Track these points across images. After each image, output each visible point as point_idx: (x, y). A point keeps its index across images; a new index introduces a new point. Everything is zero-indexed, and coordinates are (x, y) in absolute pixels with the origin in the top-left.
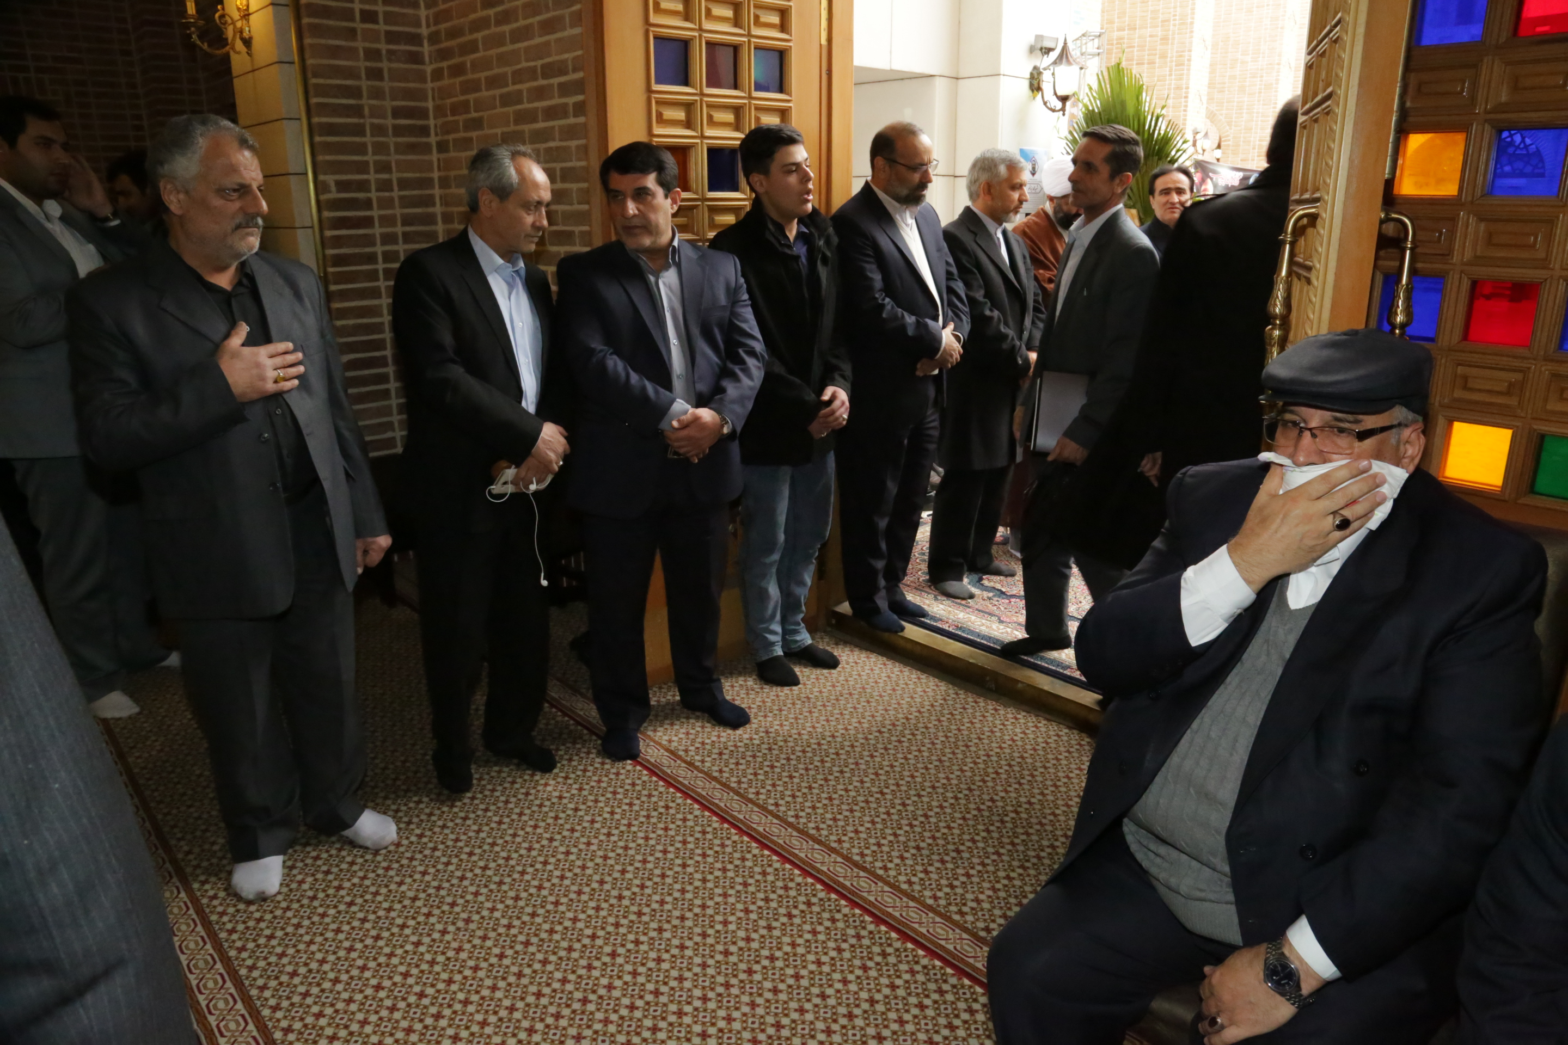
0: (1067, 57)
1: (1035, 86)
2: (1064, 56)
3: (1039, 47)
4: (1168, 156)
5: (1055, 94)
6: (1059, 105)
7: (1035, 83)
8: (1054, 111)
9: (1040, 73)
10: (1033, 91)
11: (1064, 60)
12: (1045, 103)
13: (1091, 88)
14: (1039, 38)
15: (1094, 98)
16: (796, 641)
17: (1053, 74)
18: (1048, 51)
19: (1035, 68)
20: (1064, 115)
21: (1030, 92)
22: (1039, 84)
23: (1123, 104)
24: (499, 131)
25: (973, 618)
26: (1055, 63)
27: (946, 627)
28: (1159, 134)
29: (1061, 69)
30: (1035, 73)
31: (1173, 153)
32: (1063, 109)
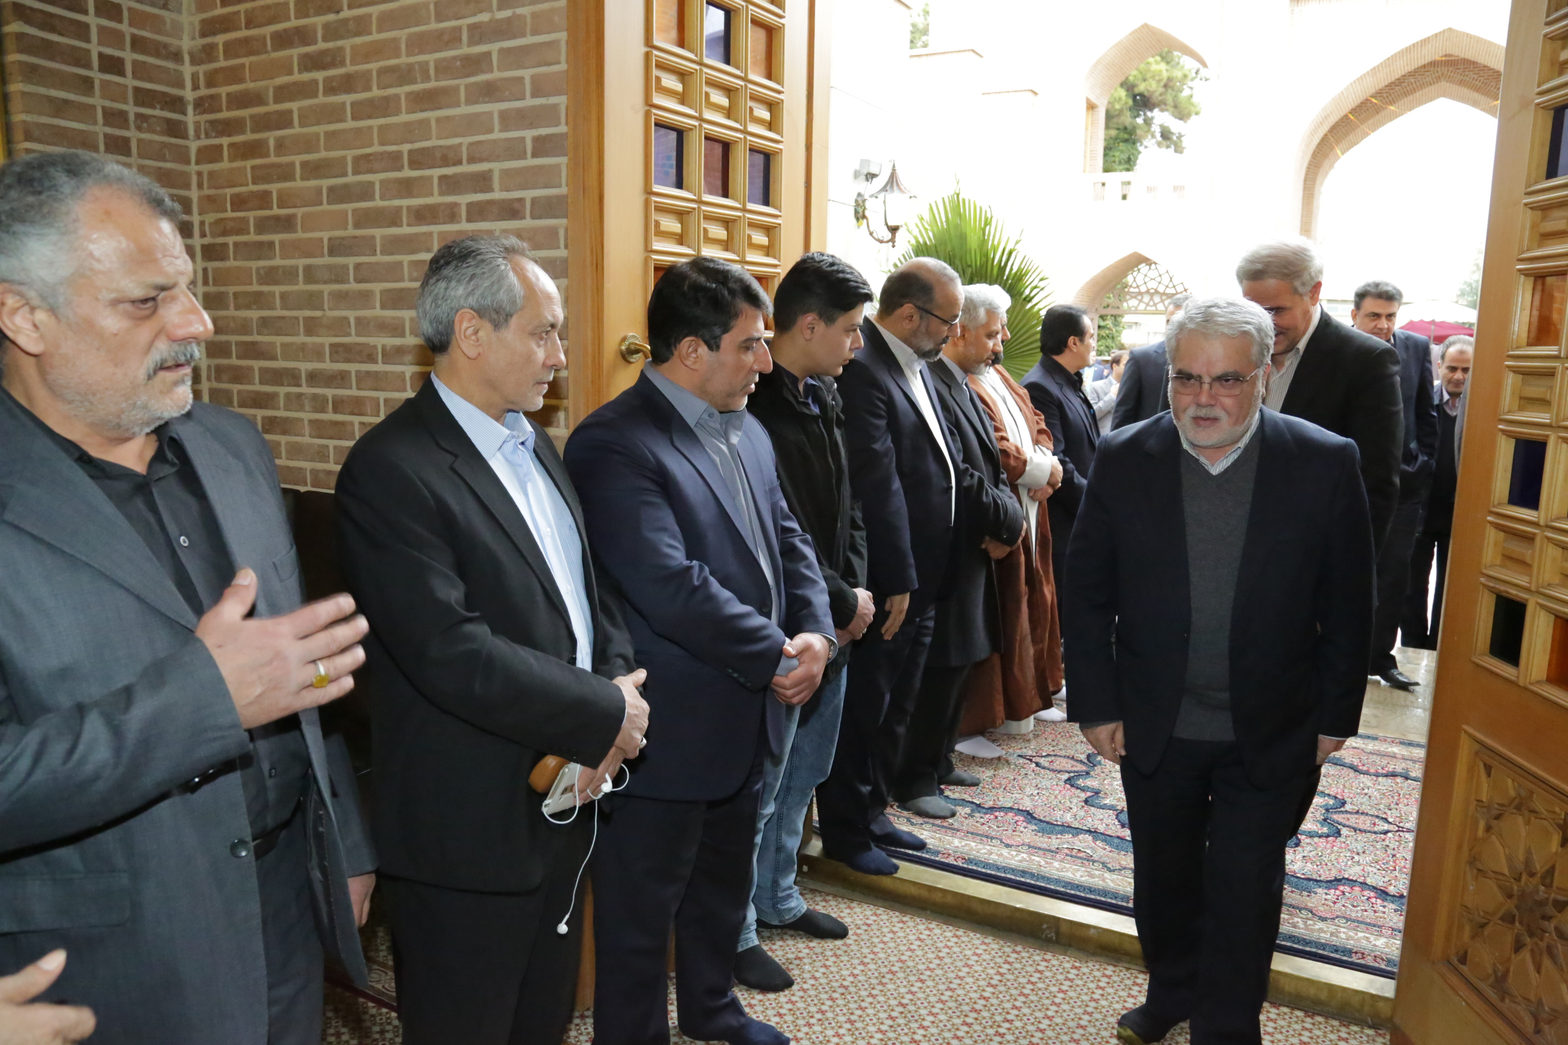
0: (898, 185)
1: (860, 215)
2: (893, 181)
3: (865, 172)
4: (1022, 294)
5: (886, 224)
6: (888, 235)
7: (860, 210)
8: (881, 242)
9: (864, 201)
10: (858, 219)
11: (895, 187)
12: (871, 234)
13: (922, 219)
14: (865, 162)
15: (926, 230)
16: (791, 910)
17: (884, 202)
18: (871, 176)
19: (859, 195)
20: (894, 246)
21: (854, 221)
22: (864, 212)
23: (963, 238)
24: (325, 235)
25: (973, 844)
26: (884, 189)
27: (951, 861)
28: (1011, 269)
29: (893, 197)
30: (860, 199)
31: (1027, 292)
32: (892, 240)
